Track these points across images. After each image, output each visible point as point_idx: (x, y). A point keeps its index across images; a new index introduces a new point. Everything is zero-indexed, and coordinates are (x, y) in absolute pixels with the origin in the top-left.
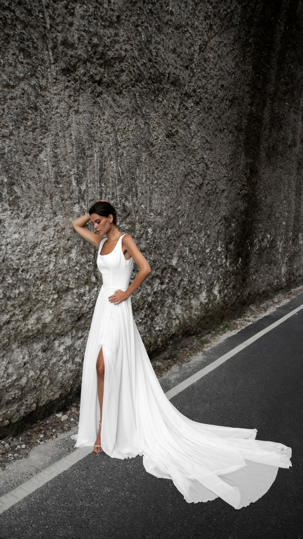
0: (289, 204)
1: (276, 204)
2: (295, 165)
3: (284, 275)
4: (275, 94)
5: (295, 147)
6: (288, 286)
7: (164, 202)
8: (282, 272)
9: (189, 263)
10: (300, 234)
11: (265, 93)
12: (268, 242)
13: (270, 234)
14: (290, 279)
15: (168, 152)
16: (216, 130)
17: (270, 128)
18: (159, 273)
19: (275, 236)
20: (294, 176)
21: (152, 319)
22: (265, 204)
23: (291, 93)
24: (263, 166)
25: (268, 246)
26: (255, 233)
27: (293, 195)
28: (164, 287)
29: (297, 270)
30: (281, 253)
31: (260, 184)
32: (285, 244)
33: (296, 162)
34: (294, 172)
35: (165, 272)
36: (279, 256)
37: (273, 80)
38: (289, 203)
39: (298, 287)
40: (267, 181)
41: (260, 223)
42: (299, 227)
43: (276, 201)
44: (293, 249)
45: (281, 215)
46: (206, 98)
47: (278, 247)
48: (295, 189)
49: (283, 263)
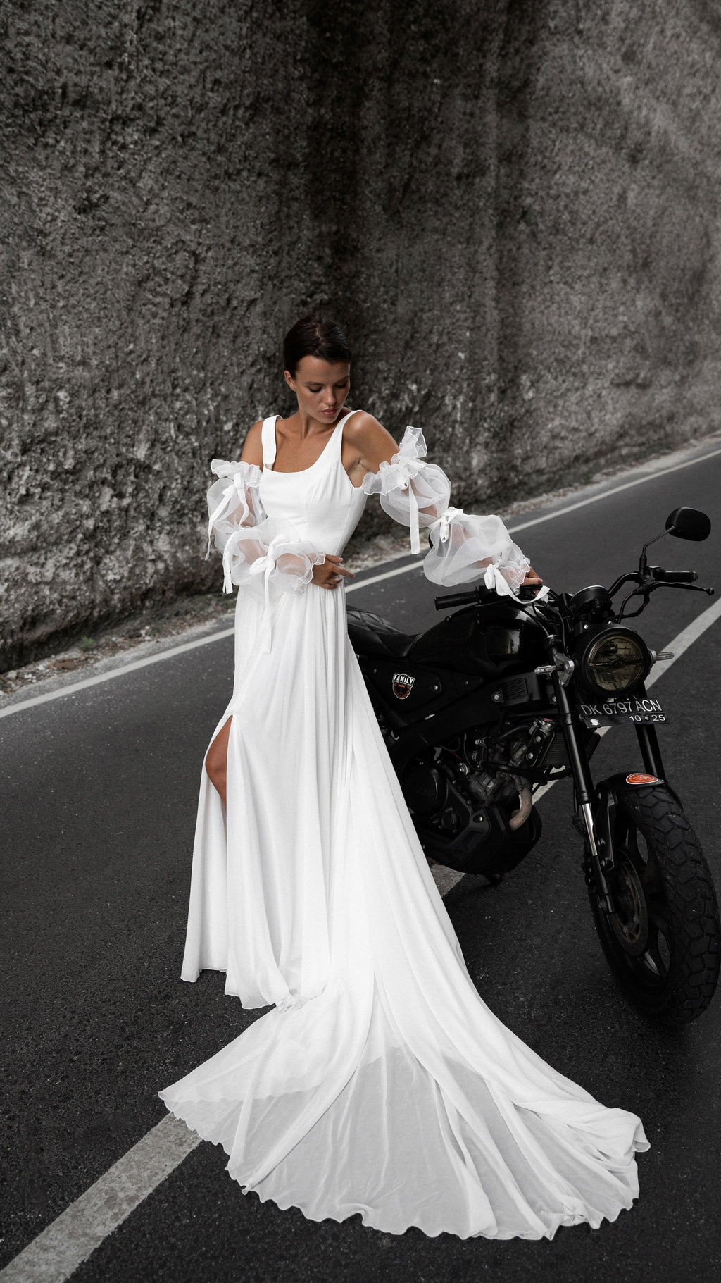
0: (474, 311)
1: (429, 314)
2: (488, 218)
3: (482, 471)
4: (394, 64)
5: (483, 175)
6: (498, 495)
7: (89, 339)
8: (475, 462)
9: (180, 454)
10: (524, 377)
11: (358, 69)
12: (413, 400)
13: (416, 382)
14: (504, 480)
15: (83, 241)
16: (216, 177)
17: (389, 145)
18: (106, 474)
19: (432, 385)
20: (486, 244)
21: (97, 561)
22: (392, 317)
23: (445, 54)
24: (377, 234)
25: (416, 409)
26: (367, 384)
27: (490, 288)
28: (126, 502)
29: (526, 458)
30: (462, 423)
31: (369, 277)
32: (473, 401)
33: (491, 211)
34: (487, 236)
35: (121, 473)
36: (459, 430)
37: (381, 33)
38: (476, 309)
39: (535, 496)
40: (391, 266)
41: (380, 360)
42: (520, 361)
43: (427, 308)
44: (507, 410)
45: (450, 339)
46: (176, 116)
47: (450, 408)
48: (495, 273)
49: (473, 443)
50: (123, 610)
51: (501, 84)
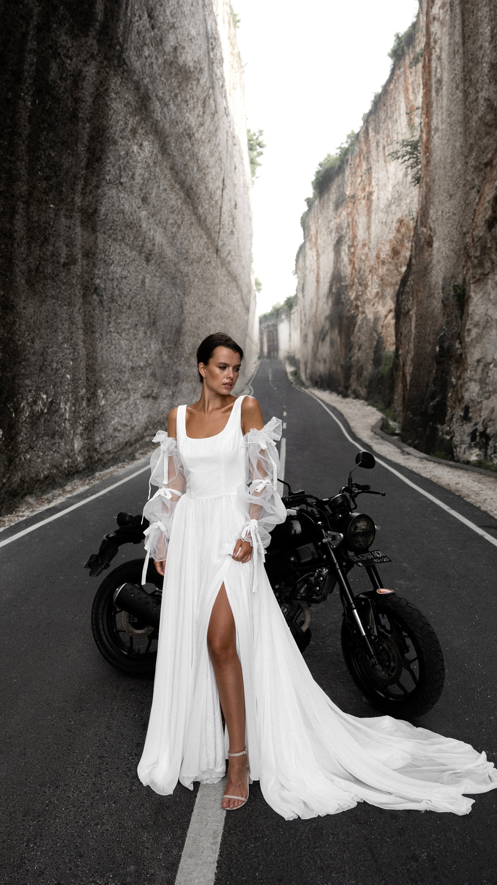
0: (74, 349)
1: (51, 350)
2: (78, 291)
3: (80, 451)
4: (30, 194)
5: (75, 264)
6: (88, 467)
8: (76, 446)
10: (99, 391)
11: (13, 196)
12: (44, 404)
13: (46, 393)
14: (91, 457)
17: (28, 243)
19: (54, 395)
20: (78, 307)
22: (32, 351)
23: (56, 189)
24: (23, 298)
25: (46, 411)
26: (20, 394)
27: (80, 335)
29: (102, 444)
30: (69, 420)
31: (20, 324)
32: (75, 406)
33: (79, 287)
34: (78, 301)
36: (68, 425)
37: (23, 175)
38: (74, 347)
39: (107, 468)
40: (31, 318)
41: (27, 379)
42: (97, 381)
43: (50, 345)
44: (90, 413)
45: (62, 366)
47: (63, 410)
48: (83, 325)
49: (75, 434)
51: (83, 211)
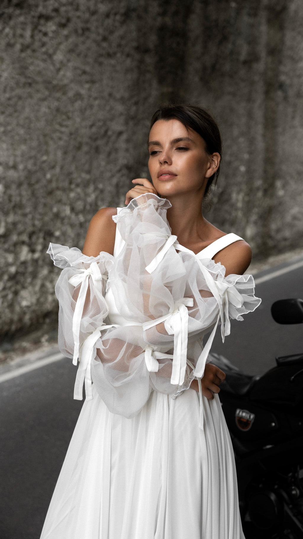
1: (225, 144)
2: (260, 87)
5: (257, 62)
7: (18, 153)
9: (72, 226)
10: (278, 182)
14: (264, 244)
15: (18, 91)
16: (101, 55)
17: (204, 41)
18: (25, 238)
19: (225, 186)
20: (258, 103)
21: (16, 293)
25: (216, 201)
27: (259, 130)
28: (37, 255)
29: (278, 231)
30: (242, 209)
32: (249, 196)
33: (262, 83)
34: (259, 98)
36: (240, 214)
38: (252, 141)
39: (282, 254)
42: (276, 173)
44: (267, 202)
45: (236, 158)
46: (79, 17)
47: (235, 200)
48: (263, 120)
49: (248, 222)
50: (31, 325)
51: (270, 9)
